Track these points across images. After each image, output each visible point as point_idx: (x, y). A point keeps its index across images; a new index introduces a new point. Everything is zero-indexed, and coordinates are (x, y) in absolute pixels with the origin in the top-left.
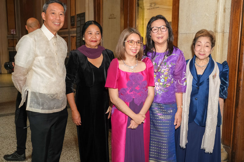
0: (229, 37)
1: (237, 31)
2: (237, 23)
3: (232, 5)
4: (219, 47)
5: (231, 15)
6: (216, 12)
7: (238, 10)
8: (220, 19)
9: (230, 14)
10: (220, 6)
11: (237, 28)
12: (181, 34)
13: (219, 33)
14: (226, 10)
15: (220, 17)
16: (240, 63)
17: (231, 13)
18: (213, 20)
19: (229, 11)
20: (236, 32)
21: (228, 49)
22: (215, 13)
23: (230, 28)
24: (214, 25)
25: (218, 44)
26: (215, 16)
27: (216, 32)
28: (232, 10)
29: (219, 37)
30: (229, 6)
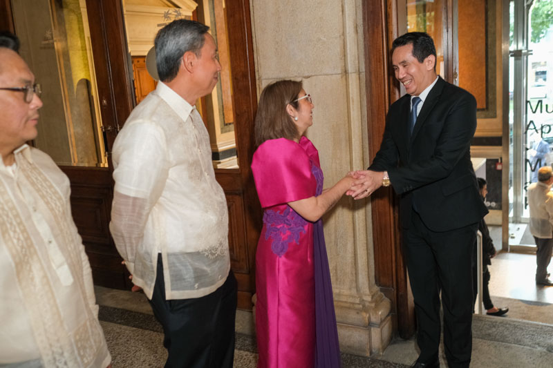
0: (366, 81)
1: (380, 68)
3: (364, 19)
4: (353, 101)
6: (344, 34)
7: (377, 28)
9: (363, 34)
10: (347, 22)
13: (350, 75)
14: (358, 28)
15: (348, 44)
18: (338, 49)
19: (361, 30)
20: (379, 70)
21: (368, 102)
22: (340, 36)
23: (365, 63)
24: (341, 59)
25: (351, 96)
26: (342, 42)
27: (346, 72)
28: (367, 27)
29: (350, 82)
30: (360, 22)
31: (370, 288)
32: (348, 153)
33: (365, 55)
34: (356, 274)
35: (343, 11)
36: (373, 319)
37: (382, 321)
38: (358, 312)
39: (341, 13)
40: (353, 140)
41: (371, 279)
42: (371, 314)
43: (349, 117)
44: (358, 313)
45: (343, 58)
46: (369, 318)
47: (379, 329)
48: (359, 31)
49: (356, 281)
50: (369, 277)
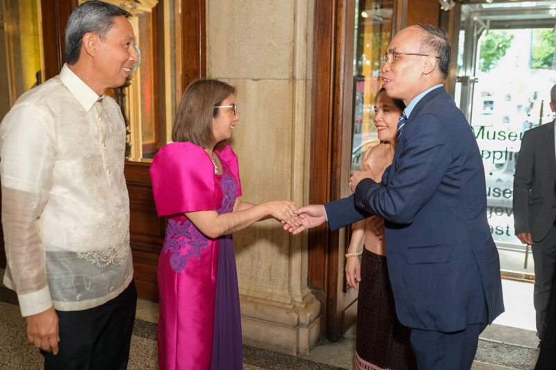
0: (312, 89)
1: (327, 77)
2: (327, 63)
3: (315, 29)
4: (298, 107)
6: (294, 41)
7: (327, 38)
10: (298, 30)
11: (326, 72)
13: (297, 81)
14: (308, 37)
15: (297, 51)
16: (335, 135)
17: (314, 43)
18: (287, 56)
19: (311, 39)
21: (312, 109)
22: (291, 43)
23: (313, 71)
24: (290, 65)
25: (297, 101)
26: (291, 48)
27: (293, 78)
28: (316, 37)
29: (297, 88)
30: (311, 31)
31: (302, 289)
32: (290, 157)
33: (313, 63)
34: (290, 275)
35: (295, 19)
36: (302, 320)
37: (310, 323)
38: (289, 311)
39: (293, 21)
40: (296, 144)
41: (303, 280)
42: (301, 314)
43: (293, 122)
44: (288, 313)
45: (292, 64)
46: (298, 319)
47: (307, 330)
48: (309, 40)
49: (289, 282)
50: (301, 279)
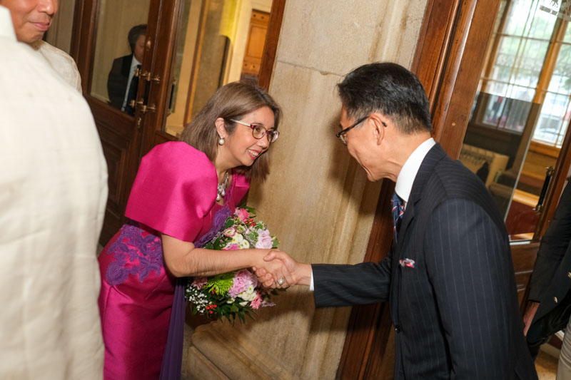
2: (432, 67)
3: (427, 12)
5: (419, 41)
6: (381, 24)
7: (440, 29)
8: (387, 44)
9: (418, 35)
11: (428, 81)
12: (281, 61)
14: (408, 22)
15: (388, 40)
17: (421, 34)
19: (415, 26)
22: (377, 26)
24: (369, 59)
34: (305, 358)
45: (372, 59)
48: (409, 27)
49: (303, 367)
